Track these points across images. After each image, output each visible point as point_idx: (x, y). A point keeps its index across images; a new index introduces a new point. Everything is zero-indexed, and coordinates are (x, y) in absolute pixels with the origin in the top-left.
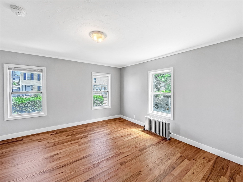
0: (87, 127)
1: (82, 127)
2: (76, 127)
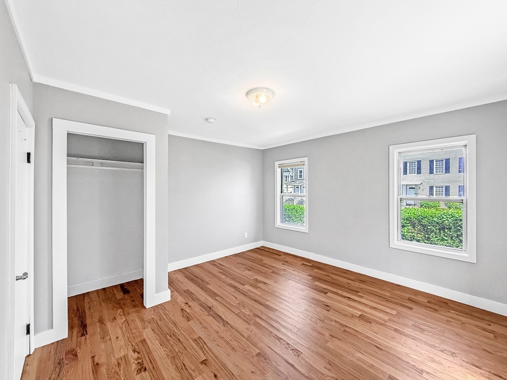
0: (362, 282)
1: (353, 278)
2: (346, 273)
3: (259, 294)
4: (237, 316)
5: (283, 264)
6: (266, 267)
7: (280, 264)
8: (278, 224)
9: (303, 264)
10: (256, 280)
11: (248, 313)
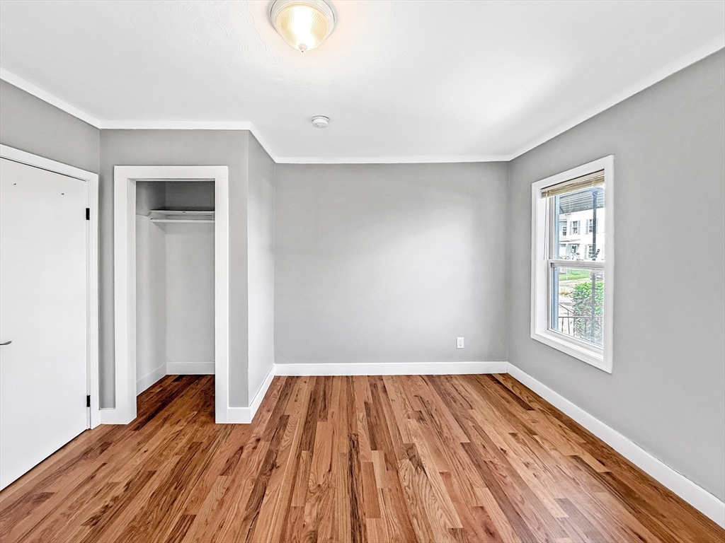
3: (379, 486)
4: (284, 513)
5: (514, 435)
6: (462, 427)
7: (507, 429)
8: (538, 332)
9: (575, 457)
10: (411, 447)
11: (308, 520)
